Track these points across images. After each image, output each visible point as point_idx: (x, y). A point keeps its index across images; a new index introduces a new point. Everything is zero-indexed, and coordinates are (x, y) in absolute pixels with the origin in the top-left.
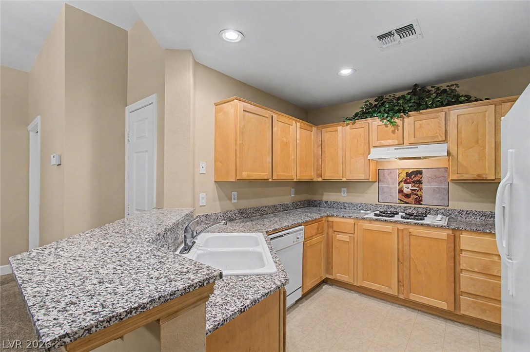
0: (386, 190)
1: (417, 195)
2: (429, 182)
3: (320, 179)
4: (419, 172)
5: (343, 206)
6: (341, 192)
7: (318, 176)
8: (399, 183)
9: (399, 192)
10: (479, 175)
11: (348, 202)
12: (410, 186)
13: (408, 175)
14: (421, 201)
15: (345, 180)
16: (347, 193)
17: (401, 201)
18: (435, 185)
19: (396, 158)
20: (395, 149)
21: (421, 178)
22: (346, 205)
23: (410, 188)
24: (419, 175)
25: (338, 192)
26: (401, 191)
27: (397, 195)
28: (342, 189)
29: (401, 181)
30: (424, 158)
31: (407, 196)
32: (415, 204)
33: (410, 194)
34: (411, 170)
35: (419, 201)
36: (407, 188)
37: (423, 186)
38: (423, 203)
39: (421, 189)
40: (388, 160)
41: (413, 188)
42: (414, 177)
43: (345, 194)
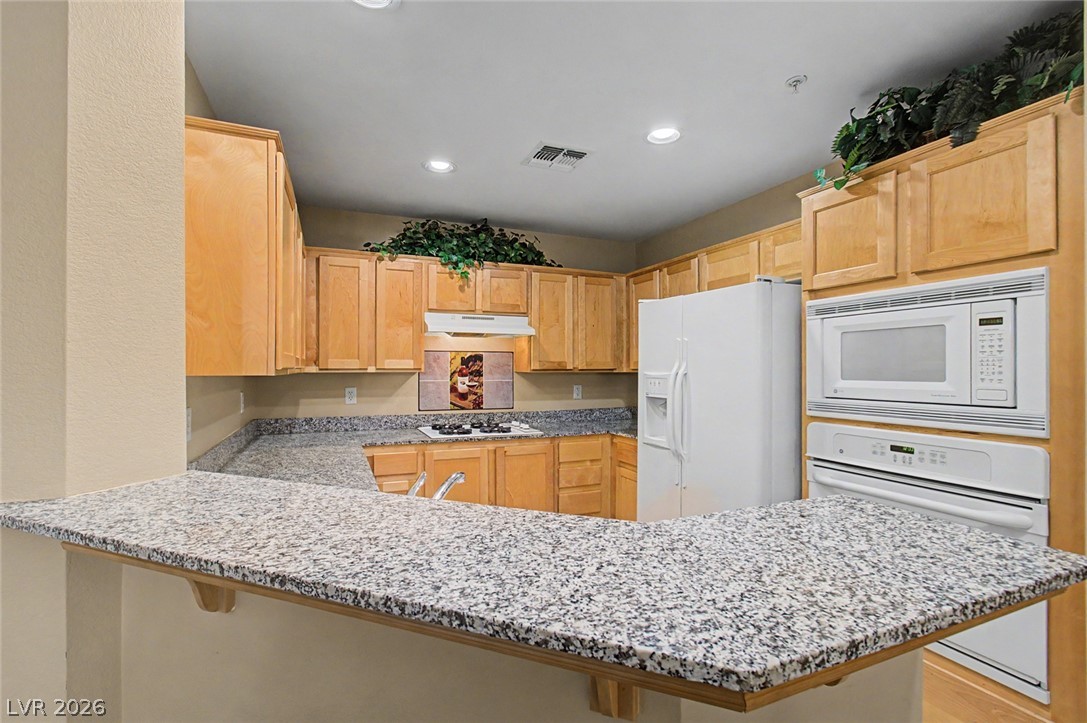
0: (432, 388)
1: (476, 394)
2: (491, 373)
3: (313, 369)
4: (478, 358)
5: (349, 427)
6: (345, 396)
7: (307, 362)
8: (452, 374)
9: (451, 391)
10: (559, 363)
11: (361, 415)
12: (466, 379)
13: (464, 361)
14: (482, 403)
15: (374, 371)
16: (359, 396)
17: (455, 405)
18: (497, 378)
19: (448, 333)
20: (464, 318)
21: (481, 367)
22: (356, 421)
23: (467, 383)
24: (478, 362)
25: (338, 397)
26: (453, 389)
27: (447, 397)
28: (347, 390)
29: (454, 372)
30: (488, 335)
31: (463, 396)
32: (474, 409)
33: (467, 394)
34: (469, 354)
35: (478, 405)
36: (463, 383)
37: (484, 379)
38: (484, 406)
39: (481, 385)
40: (435, 335)
41: (470, 384)
42: (471, 365)
43: (355, 400)
